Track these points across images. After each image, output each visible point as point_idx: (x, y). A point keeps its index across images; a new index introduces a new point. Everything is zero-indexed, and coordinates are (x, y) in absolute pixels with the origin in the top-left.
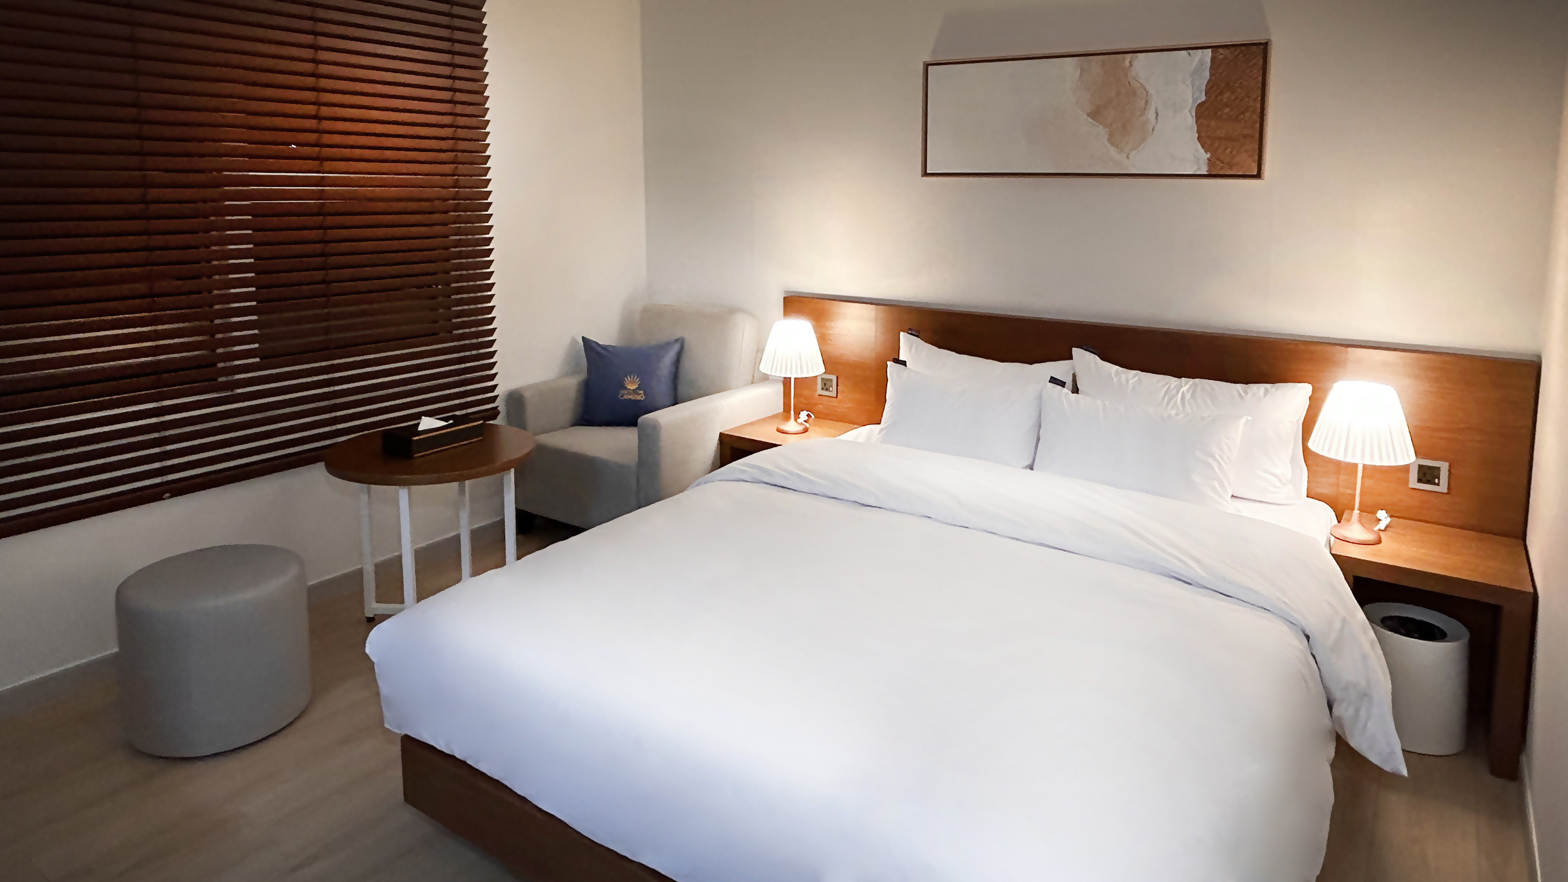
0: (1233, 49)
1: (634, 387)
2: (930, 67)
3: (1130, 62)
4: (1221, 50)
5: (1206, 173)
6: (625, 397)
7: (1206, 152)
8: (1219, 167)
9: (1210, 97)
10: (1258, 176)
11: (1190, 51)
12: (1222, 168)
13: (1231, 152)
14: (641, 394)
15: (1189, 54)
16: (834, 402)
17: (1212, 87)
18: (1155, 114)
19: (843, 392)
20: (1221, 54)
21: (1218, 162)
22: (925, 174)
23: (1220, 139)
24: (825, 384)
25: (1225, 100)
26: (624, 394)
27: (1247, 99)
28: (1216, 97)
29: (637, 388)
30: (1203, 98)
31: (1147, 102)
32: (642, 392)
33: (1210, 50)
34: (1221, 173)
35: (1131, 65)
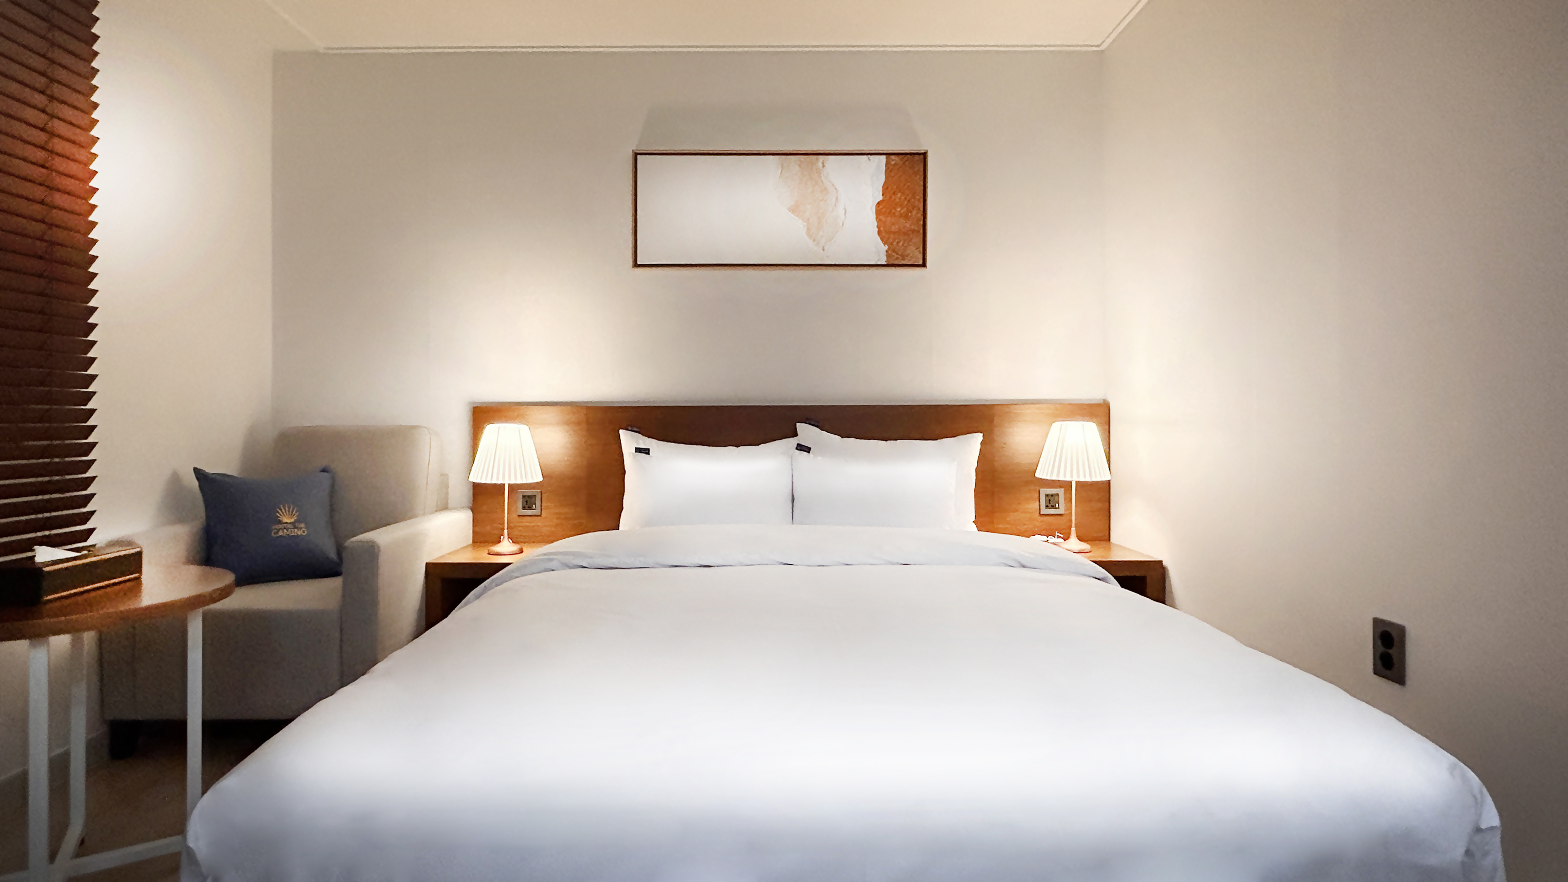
0: (901, 156)
1: (292, 520)
2: (638, 156)
3: (823, 163)
4: (893, 157)
5: (885, 263)
6: (281, 533)
7: (884, 244)
8: (894, 258)
9: (886, 197)
10: (924, 265)
11: (869, 156)
12: (897, 258)
13: (903, 245)
14: (301, 528)
15: (869, 158)
16: (537, 522)
17: (887, 188)
18: (844, 211)
19: (547, 508)
20: (893, 160)
21: (894, 254)
22: (636, 265)
23: (894, 233)
24: (527, 502)
25: (897, 200)
26: (278, 530)
27: (913, 200)
28: (891, 197)
29: (295, 521)
30: (881, 198)
31: (837, 199)
32: (302, 525)
33: (885, 156)
34: (896, 262)
35: (824, 166)
